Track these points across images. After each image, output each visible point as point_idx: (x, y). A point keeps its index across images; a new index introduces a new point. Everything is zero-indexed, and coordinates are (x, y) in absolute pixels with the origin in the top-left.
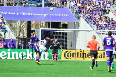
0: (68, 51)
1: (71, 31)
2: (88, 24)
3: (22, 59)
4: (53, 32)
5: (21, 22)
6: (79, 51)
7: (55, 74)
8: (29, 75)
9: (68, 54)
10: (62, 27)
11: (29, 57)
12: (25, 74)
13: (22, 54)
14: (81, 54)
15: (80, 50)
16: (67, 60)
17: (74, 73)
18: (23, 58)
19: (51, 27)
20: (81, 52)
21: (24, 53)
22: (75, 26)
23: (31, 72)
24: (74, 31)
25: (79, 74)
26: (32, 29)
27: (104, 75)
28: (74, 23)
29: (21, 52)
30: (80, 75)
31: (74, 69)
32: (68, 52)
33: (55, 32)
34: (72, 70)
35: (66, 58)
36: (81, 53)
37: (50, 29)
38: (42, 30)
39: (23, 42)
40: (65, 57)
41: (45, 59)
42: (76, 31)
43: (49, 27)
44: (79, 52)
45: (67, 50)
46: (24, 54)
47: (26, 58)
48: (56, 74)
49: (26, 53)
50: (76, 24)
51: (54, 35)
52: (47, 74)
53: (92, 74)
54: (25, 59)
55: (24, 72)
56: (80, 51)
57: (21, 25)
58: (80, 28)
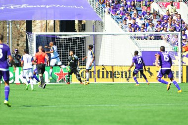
2: (116, 24)
4: (57, 38)
6: (101, 68)
11: (20, 80)
14: (103, 72)
32: (83, 70)
44: (101, 70)
46: (11, 75)
47: (15, 82)
49: (14, 74)
56: (103, 67)
58: (104, 31)
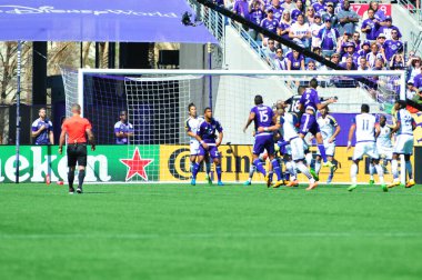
0: (183, 150)
1: (194, 77)
2: (252, 51)
3: (17, 182)
4: (128, 83)
5: (9, 49)
6: (224, 150)
7: (136, 236)
8: (41, 239)
9: (183, 160)
10: (159, 63)
11: (43, 174)
12: (31, 240)
13: (17, 164)
15: (228, 144)
16: (179, 181)
17: (209, 232)
18: (21, 179)
19: (117, 62)
20: (229, 151)
21: (22, 158)
22: (207, 58)
23: (51, 231)
24: (205, 76)
25: (227, 235)
26: (51, 72)
27: (317, 234)
28: (204, 46)
29: (13, 158)
30: (230, 238)
31: (209, 216)
32: (185, 153)
33: (133, 82)
34: (201, 220)
35: (177, 176)
36: (231, 155)
37: (117, 71)
38: (86, 77)
39: (18, 119)
40: (172, 172)
41: (99, 180)
42: (210, 76)
43: (111, 65)
44: (225, 154)
45: (180, 147)
46: (24, 164)
47: (32, 180)
48: (143, 236)
49: (31, 161)
50: (209, 50)
51: (129, 93)
52: (110, 236)
53: (272, 235)
54: (28, 181)
55: (27, 232)
56: (228, 147)
57: (9, 56)
58: (224, 66)
